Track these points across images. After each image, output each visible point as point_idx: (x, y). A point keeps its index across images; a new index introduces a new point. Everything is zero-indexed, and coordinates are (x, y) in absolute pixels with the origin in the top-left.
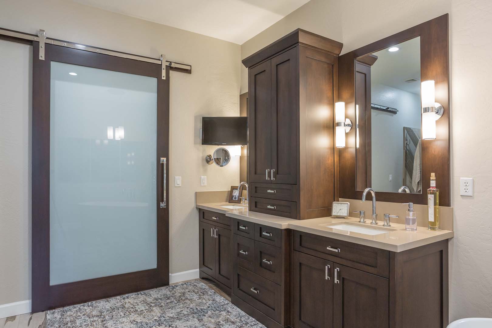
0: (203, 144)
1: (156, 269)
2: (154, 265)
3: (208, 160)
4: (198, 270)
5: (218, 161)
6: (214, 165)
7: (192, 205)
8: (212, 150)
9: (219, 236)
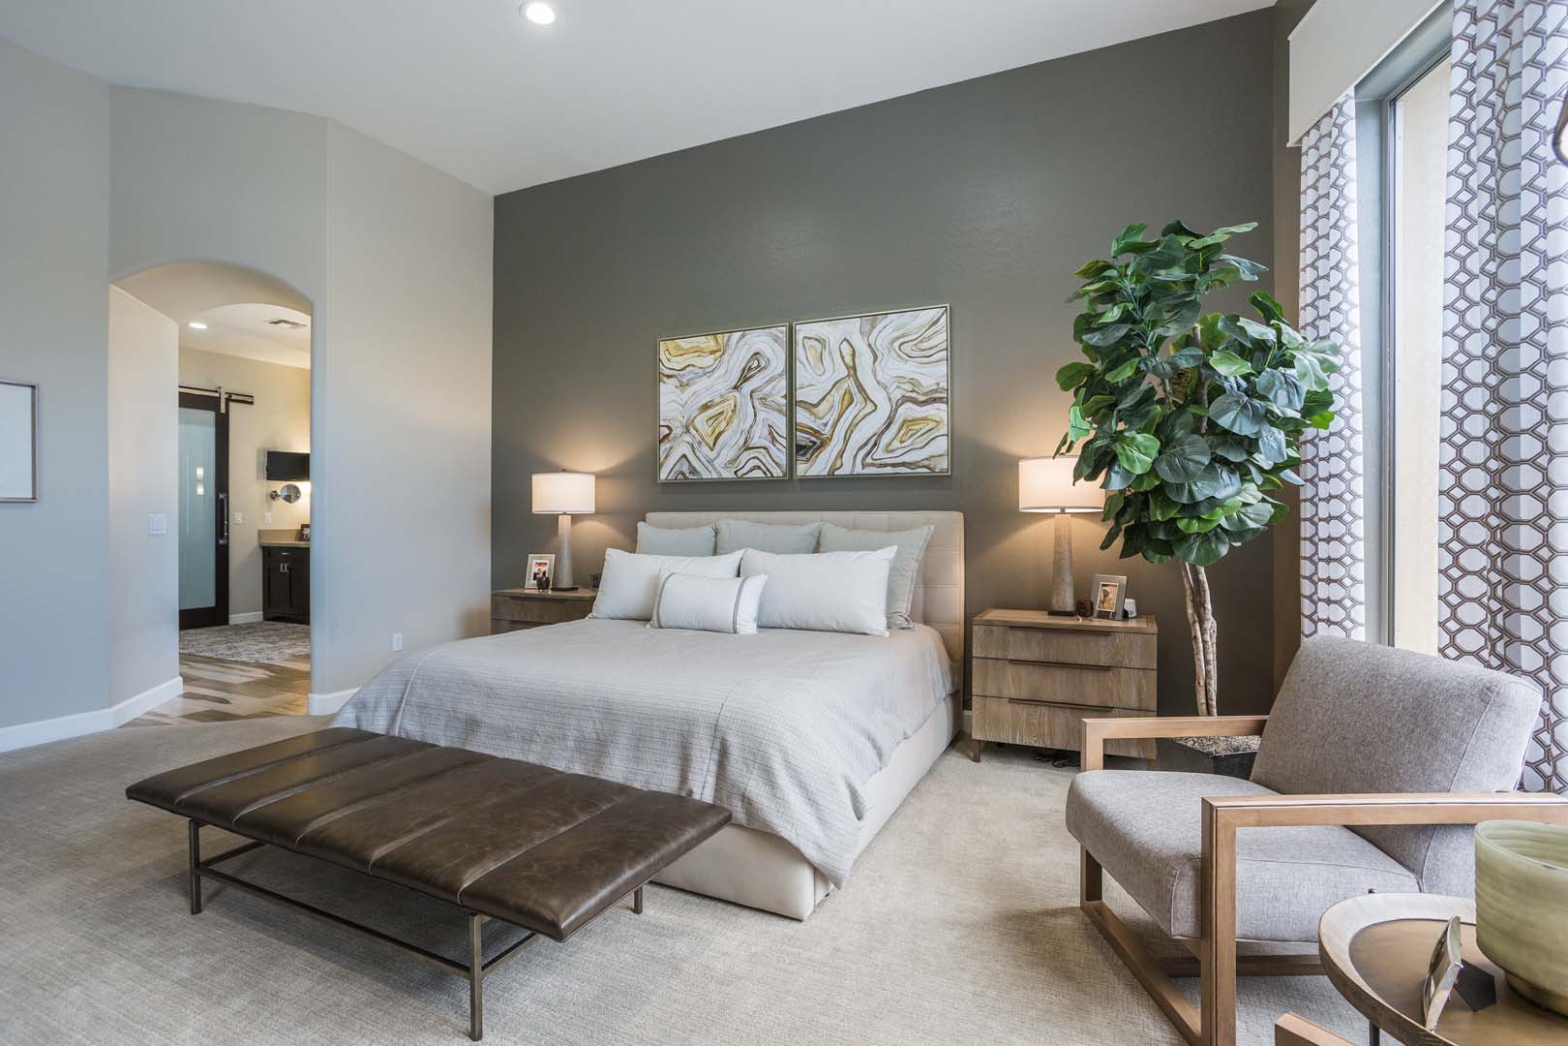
0: (268, 479)
1: (212, 608)
2: (212, 603)
3: (274, 496)
4: (262, 613)
5: (288, 499)
6: (281, 501)
7: (255, 544)
8: (279, 486)
9: (290, 570)
